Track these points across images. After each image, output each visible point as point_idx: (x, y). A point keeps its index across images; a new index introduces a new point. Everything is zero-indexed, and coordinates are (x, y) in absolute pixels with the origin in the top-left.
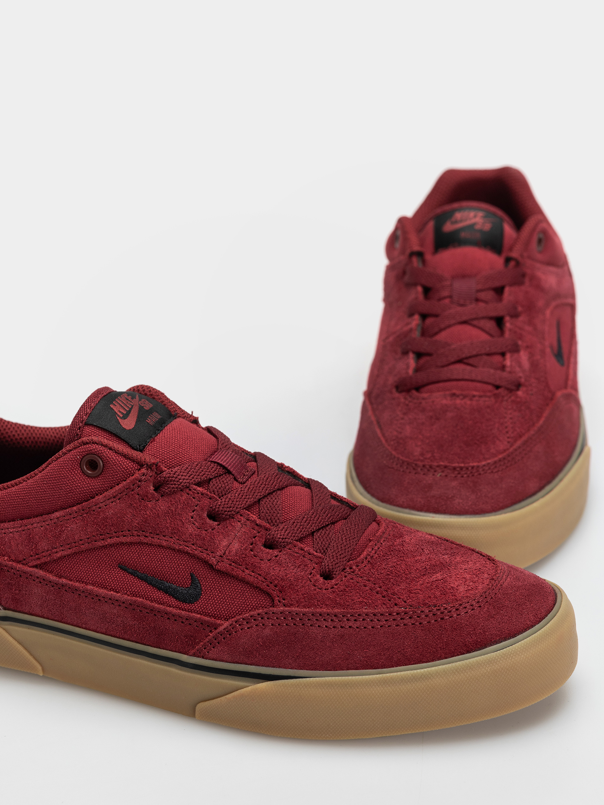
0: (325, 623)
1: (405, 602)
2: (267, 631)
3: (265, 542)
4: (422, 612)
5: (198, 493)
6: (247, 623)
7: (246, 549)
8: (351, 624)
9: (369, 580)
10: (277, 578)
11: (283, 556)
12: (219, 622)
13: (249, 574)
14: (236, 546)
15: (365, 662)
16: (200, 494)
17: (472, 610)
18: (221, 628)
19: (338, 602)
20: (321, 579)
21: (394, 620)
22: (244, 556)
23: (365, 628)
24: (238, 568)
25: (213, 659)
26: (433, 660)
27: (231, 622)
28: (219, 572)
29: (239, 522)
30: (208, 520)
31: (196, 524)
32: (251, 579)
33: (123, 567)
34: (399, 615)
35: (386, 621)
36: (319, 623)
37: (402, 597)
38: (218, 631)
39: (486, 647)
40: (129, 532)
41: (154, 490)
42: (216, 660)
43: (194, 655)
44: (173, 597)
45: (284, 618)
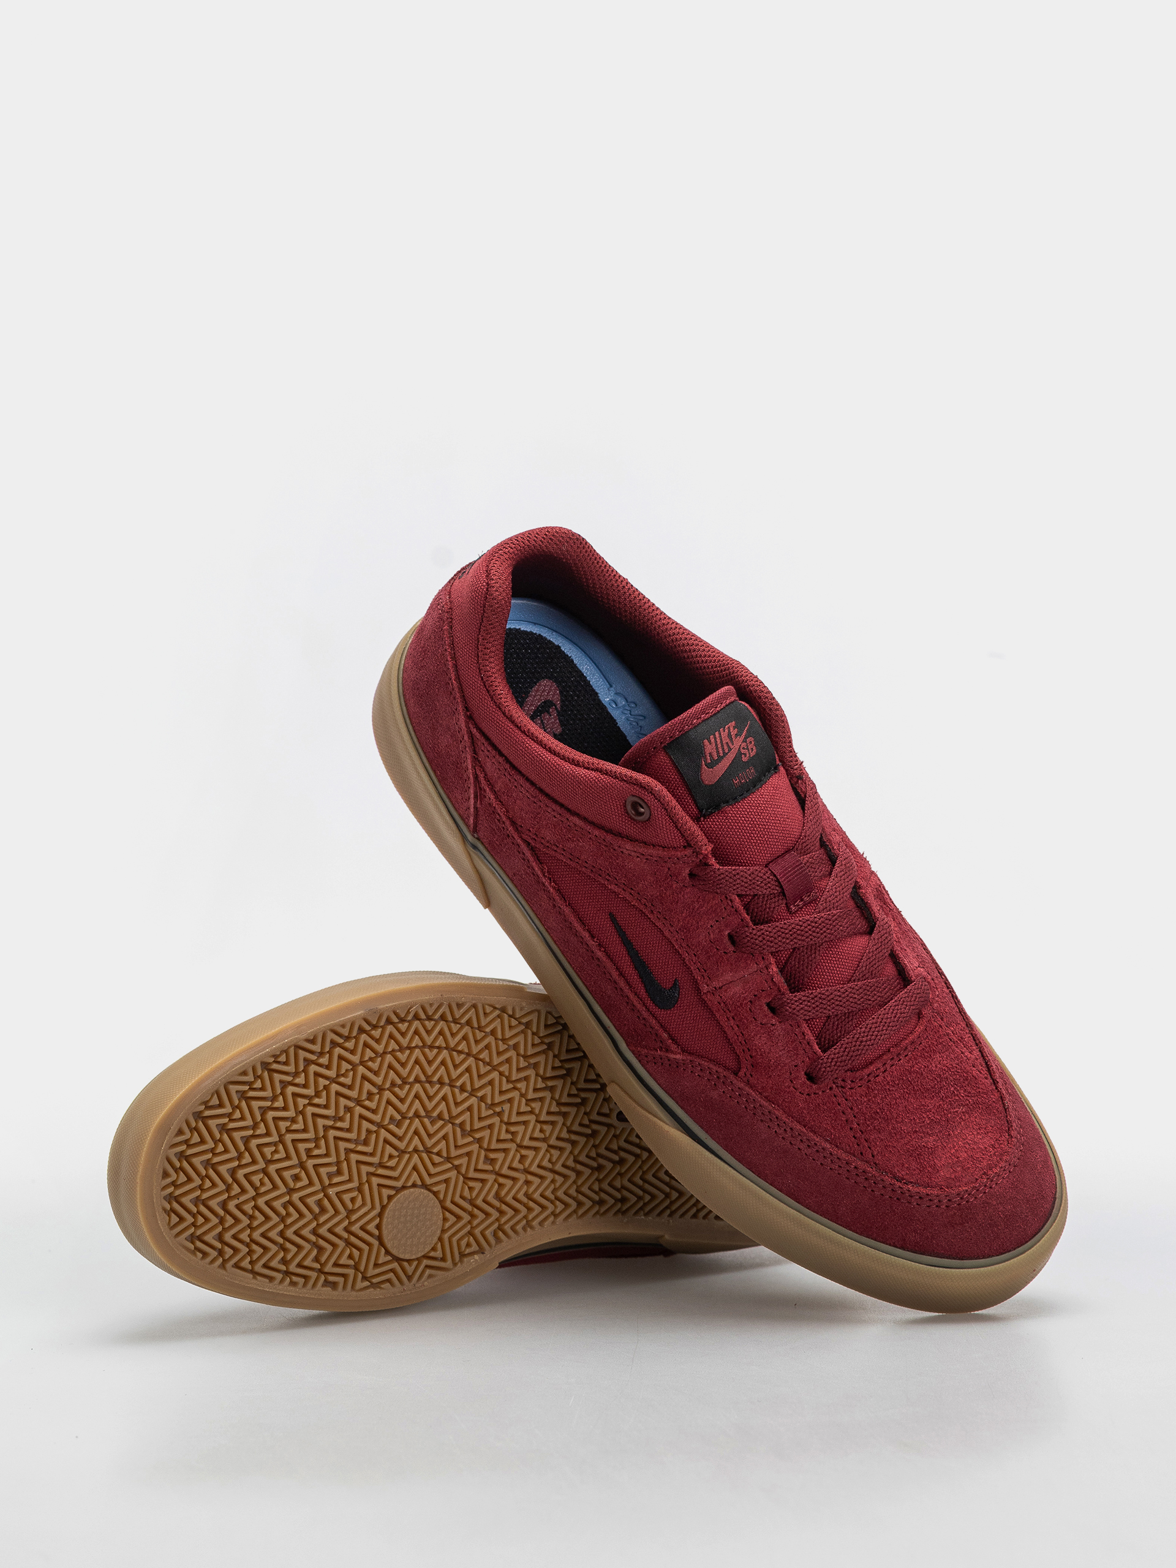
0: (776, 1128)
1: (873, 1156)
2: (714, 1094)
3: (770, 1002)
4: (883, 1180)
5: (733, 907)
6: (701, 1070)
7: (745, 999)
8: (801, 1147)
9: (852, 1109)
10: (758, 1050)
11: (779, 1029)
12: (674, 1047)
13: (731, 1026)
14: (737, 989)
15: (792, 1190)
16: (733, 910)
17: (937, 1206)
18: (672, 1056)
19: (804, 1115)
20: (803, 1078)
21: (848, 1171)
22: (738, 1004)
23: (814, 1160)
24: (725, 1012)
25: (648, 1072)
26: (861, 1234)
27: (685, 1058)
28: (704, 1003)
29: (757, 964)
30: (726, 940)
31: (712, 936)
32: (730, 1033)
33: (613, 918)
34: (856, 1170)
35: (840, 1167)
36: (770, 1124)
37: (873, 1148)
38: (667, 1054)
39: (923, 1254)
40: (638, 895)
41: (689, 874)
42: (651, 1075)
43: (633, 1052)
44: (645, 986)
45: (739, 1095)
